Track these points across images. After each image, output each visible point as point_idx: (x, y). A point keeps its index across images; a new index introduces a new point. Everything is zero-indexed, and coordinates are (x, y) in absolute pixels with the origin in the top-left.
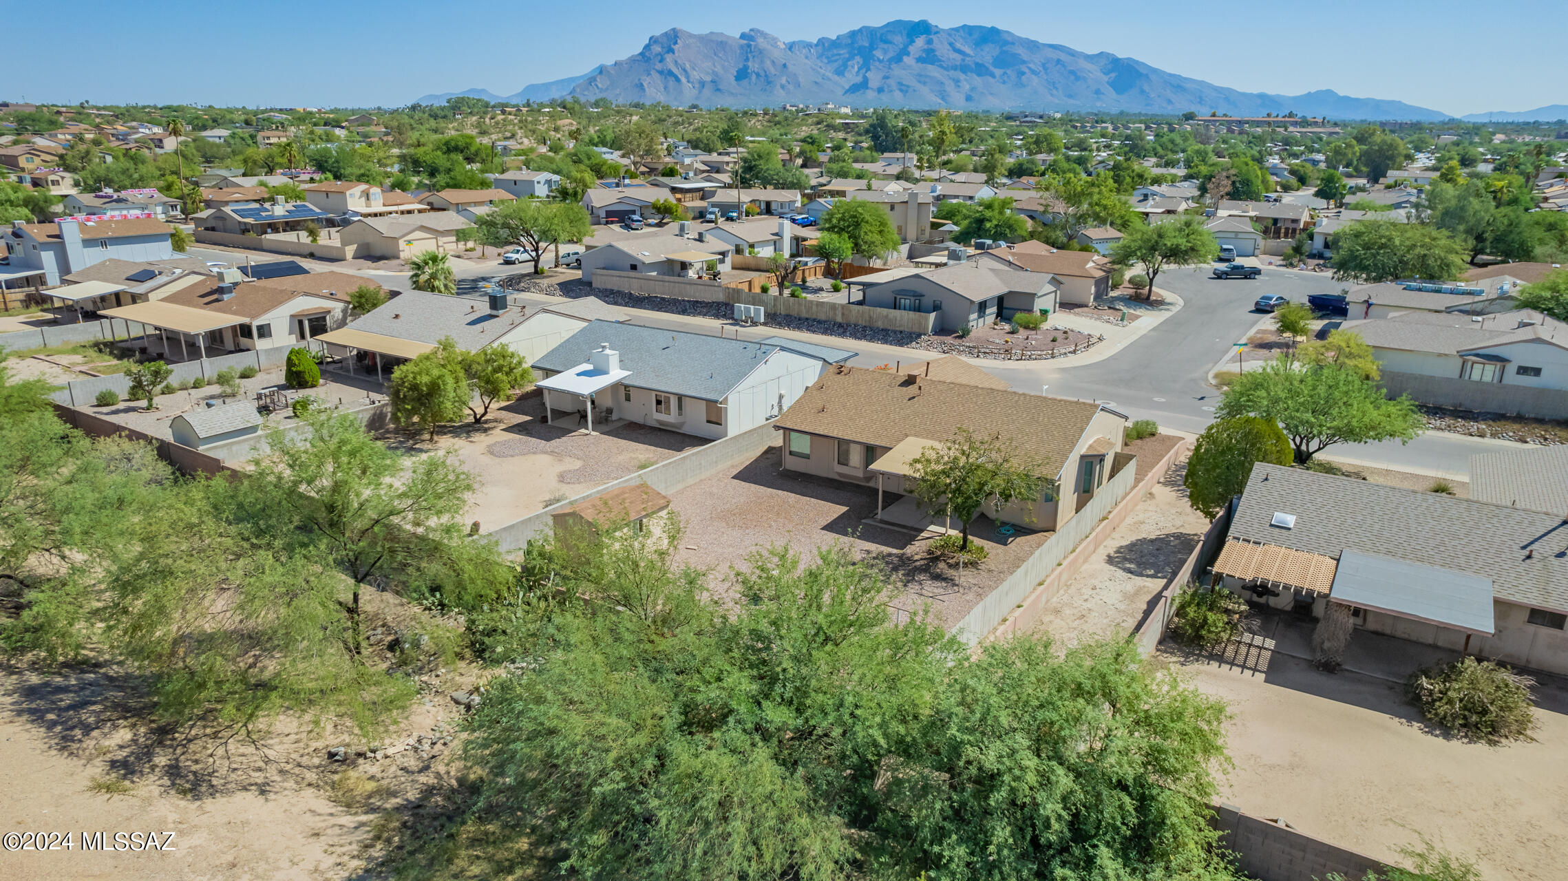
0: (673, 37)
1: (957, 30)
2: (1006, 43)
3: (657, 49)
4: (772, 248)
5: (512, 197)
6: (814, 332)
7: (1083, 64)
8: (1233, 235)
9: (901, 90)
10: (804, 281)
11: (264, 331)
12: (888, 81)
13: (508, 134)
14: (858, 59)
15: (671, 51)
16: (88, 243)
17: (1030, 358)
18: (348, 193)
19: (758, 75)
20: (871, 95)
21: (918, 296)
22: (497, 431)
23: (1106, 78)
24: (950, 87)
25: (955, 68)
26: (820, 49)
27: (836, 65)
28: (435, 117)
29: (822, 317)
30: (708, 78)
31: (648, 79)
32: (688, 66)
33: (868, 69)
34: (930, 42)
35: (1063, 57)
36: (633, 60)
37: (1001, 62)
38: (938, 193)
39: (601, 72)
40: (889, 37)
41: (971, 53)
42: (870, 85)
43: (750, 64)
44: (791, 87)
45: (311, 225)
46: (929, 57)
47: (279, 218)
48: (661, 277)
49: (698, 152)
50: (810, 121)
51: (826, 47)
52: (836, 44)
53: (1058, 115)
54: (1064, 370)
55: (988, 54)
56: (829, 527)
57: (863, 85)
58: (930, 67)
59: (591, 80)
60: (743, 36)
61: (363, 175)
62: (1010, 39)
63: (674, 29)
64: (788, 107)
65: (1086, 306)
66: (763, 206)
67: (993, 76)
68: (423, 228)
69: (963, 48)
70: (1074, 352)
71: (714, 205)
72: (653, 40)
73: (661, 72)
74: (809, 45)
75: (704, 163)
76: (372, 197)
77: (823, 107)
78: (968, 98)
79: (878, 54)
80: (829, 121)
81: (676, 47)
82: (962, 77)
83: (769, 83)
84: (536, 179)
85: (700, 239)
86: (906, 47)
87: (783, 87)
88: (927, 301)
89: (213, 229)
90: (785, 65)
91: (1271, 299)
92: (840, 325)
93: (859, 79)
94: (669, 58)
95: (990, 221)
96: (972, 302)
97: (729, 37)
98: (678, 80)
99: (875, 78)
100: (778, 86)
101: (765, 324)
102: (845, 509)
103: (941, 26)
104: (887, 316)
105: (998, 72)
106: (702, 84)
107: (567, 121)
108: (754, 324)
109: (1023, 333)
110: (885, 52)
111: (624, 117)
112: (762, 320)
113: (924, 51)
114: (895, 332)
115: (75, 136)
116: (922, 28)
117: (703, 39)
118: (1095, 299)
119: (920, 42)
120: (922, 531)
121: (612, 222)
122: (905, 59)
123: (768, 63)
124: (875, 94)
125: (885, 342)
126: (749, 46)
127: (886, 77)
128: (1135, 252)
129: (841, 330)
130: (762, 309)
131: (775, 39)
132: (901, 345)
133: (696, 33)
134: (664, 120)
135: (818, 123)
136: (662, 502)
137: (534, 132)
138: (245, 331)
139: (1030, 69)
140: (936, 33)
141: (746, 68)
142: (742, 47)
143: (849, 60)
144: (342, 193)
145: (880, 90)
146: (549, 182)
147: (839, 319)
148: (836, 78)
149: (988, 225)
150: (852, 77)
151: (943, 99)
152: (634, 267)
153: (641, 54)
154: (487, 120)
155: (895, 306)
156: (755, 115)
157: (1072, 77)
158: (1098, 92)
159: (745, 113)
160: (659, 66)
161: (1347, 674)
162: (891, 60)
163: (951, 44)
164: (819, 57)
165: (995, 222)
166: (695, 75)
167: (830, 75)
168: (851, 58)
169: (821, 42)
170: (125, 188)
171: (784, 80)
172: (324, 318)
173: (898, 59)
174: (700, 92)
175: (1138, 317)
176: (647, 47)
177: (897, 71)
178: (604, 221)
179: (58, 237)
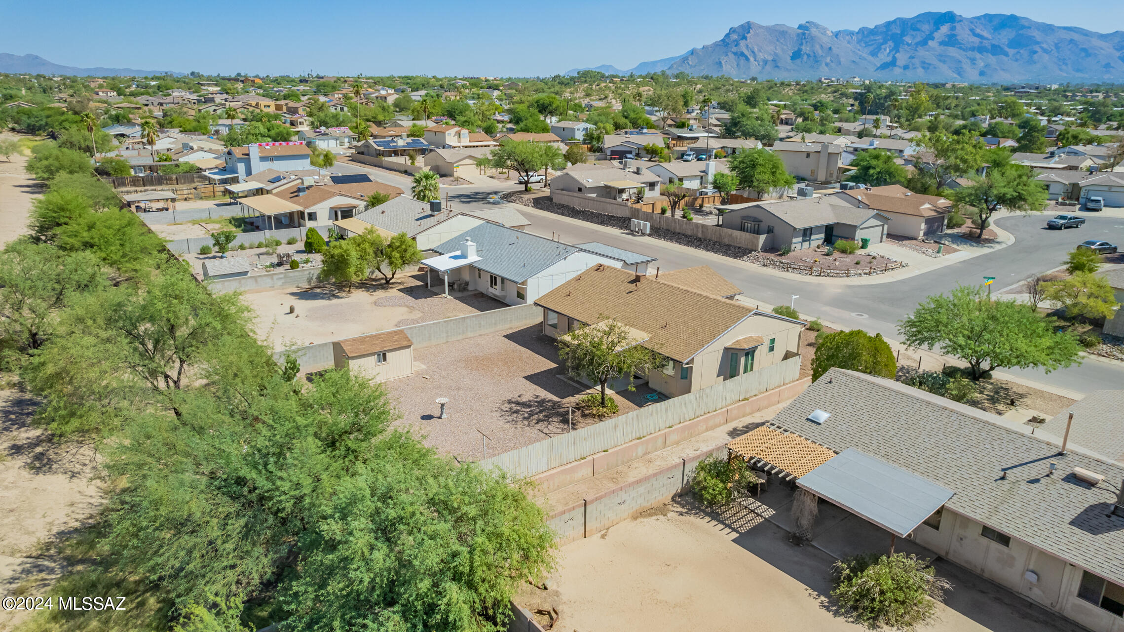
0: (747, 28)
1: (978, 18)
2: (1023, 27)
3: (735, 36)
4: (699, 182)
5: (558, 139)
6: (680, 243)
7: (1096, 42)
8: (1106, 189)
9: (924, 68)
10: (701, 206)
11: (312, 216)
12: (913, 61)
13: (603, 97)
14: (891, 43)
15: (745, 38)
16: (263, 159)
17: (828, 275)
18: (447, 133)
19: (809, 56)
20: (897, 71)
21: (757, 221)
22: (395, 290)
23: (1118, 54)
24: (966, 66)
25: (973, 49)
26: (860, 36)
27: (871, 48)
28: (561, 83)
29: (689, 233)
30: (770, 58)
31: (726, 59)
32: (756, 49)
33: (898, 51)
34: (953, 29)
35: (1076, 37)
36: (716, 45)
37: (1015, 43)
38: (875, 146)
39: (692, 54)
40: (918, 26)
41: (990, 37)
42: (898, 63)
43: (803, 47)
44: (833, 65)
45: (412, 153)
46: (951, 41)
47: (400, 147)
48: (599, 199)
49: (723, 111)
50: (829, 90)
51: (866, 35)
52: (873, 32)
53: (1055, 87)
54: (849, 287)
55: (1004, 37)
56: (530, 378)
57: (893, 63)
58: (950, 49)
59: (684, 59)
60: (800, 27)
61: (466, 121)
62: (1026, 24)
63: (748, 23)
64: (823, 80)
65: (916, 239)
66: (730, 151)
67: (1007, 55)
68: (470, 157)
69: (982, 33)
70: (869, 274)
71: (691, 150)
72: (732, 30)
73: (735, 54)
74: (851, 33)
75: (718, 119)
76: (462, 136)
77: (850, 80)
78: (982, 73)
79: (908, 39)
80: (844, 90)
81: (748, 35)
82: (978, 56)
83: (817, 62)
84: (576, 127)
85: (638, 172)
86: (932, 33)
87: (827, 65)
88: (764, 226)
89: (362, 153)
90: (830, 48)
91: (1094, 244)
92: (700, 240)
93: (889, 59)
94: (742, 43)
95: (874, 168)
96: (795, 229)
97: (789, 28)
98: (747, 59)
99: (902, 58)
100: (824, 65)
101: (650, 235)
102: (556, 365)
103: (964, 16)
104: (731, 235)
105: (1011, 52)
106: (766, 62)
107: (647, 88)
108: (643, 234)
109: (836, 254)
110: (914, 37)
111: (691, 86)
112: (648, 232)
113: (948, 36)
114: (735, 247)
115: (344, 95)
116: (949, 18)
117: (769, 29)
118: (925, 234)
119: (945, 29)
120: (590, 388)
121: (615, 159)
122: (930, 43)
123: (817, 47)
124: (901, 70)
125: (726, 254)
126: (804, 34)
127: (912, 57)
128: (964, 198)
129: (699, 243)
130: (648, 224)
131: (825, 29)
132: (736, 258)
133: (764, 24)
134: (720, 88)
135: (835, 92)
136: (405, 343)
137: (621, 95)
138: (301, 214)
139: (1042, 48)
140: (960, 21)
141: (800, 50)
142: (798, 35)
143: (882, 44)
144: (443, 133)
145: (906, 67)
146: (585, 129)
147: (700, 235)
148: (870, 58)
149: (871, 171)
150: (884, 57)
151: (959, 74)
152: (580, 190)
153: (722, 40)
154: (594, 87)
155: (742, 229)
156: (789, 85)
157: (1083, 54)
158: (1107, 66)
159: (782, 84)
160: (734, 49)
161: (810, 549)
162: (917, 44)
163: (972, 30)
164: (859, 42)
165: (878, 170)
166: (761, 56)
167: (864, 55)
168: (885, 42)
169: (862, 30)
170: (332, 126)
171: (828, 60)
172: (352, 211)
173: (924, 43)
174: (763, 68)
175: (956, 251)
176: (727, 35)
177: (922, 52)
178: (609, 157)
179: (248, 155)
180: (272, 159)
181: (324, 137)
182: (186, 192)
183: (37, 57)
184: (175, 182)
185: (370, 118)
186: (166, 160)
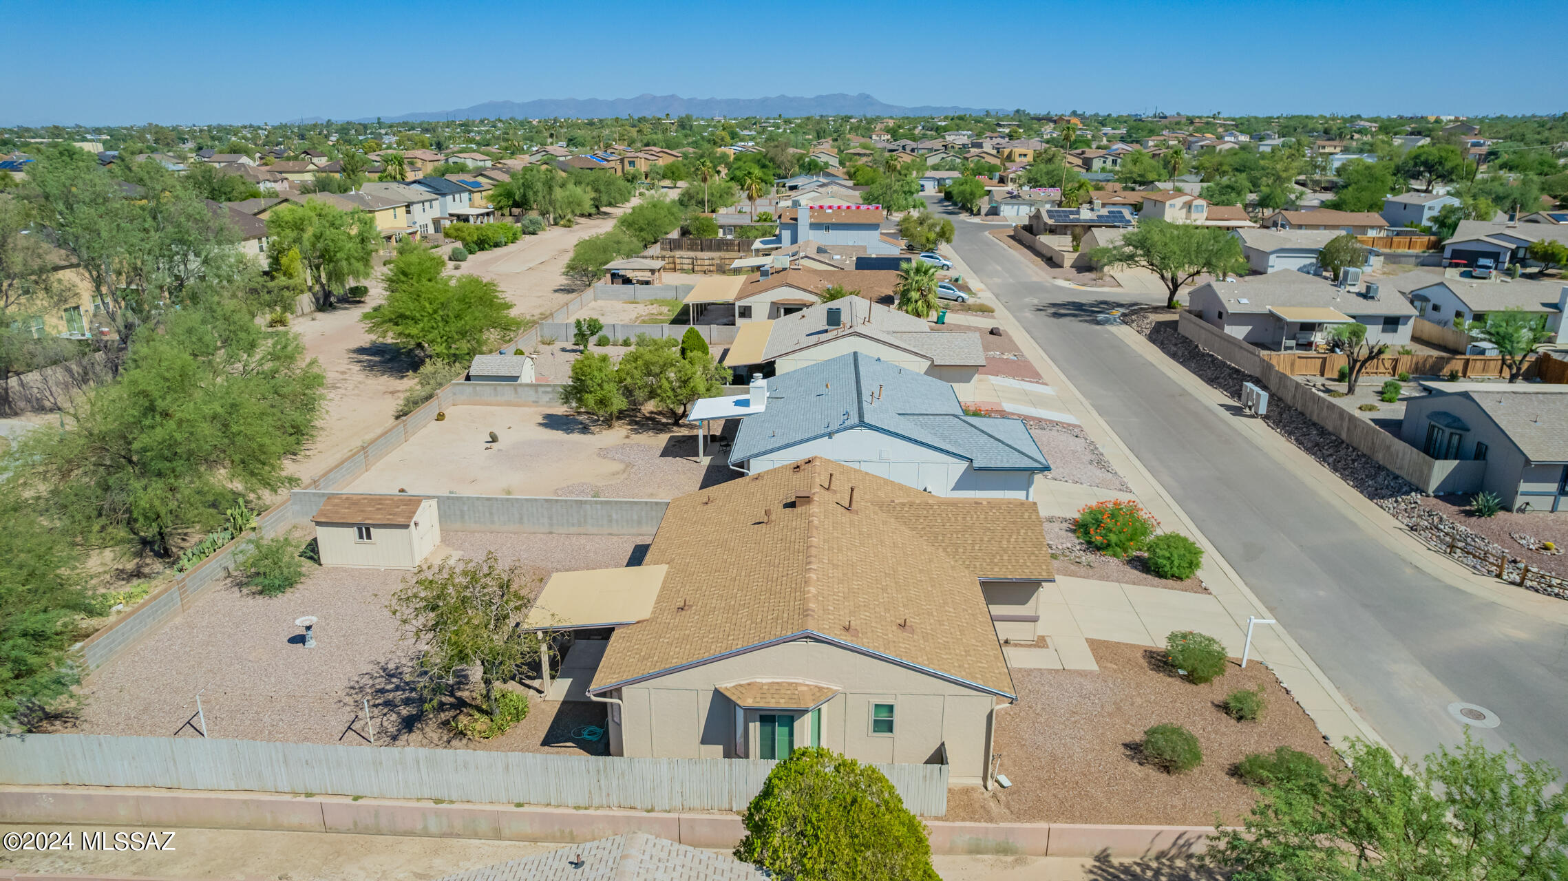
5: (1384, 223)
10: (1456, 375)
11: (747, 312)
16: (814, 226)
18: (1168, 203)
45: (1078, 231)
84: (1427, 204)
85: (1367, 294)
88: (1462, 441)
96: (1528, 460)
104: (1389, 448)
108: (1256, 415)
112: (1262, 411)
114: (1383, 476)
121: (1456, 265)
130: (1265, 397)
132: (1372, 498)
152: (1221, 315)
155: (1430, 438)
178: (1446, 262)
179: (796, 219)
180: (828, 227)
181: (1014, 201)
182: (707, 262)
183: (868, 96)
184: (736, 248)
185: (1135, 176)
186: (765, 220)
